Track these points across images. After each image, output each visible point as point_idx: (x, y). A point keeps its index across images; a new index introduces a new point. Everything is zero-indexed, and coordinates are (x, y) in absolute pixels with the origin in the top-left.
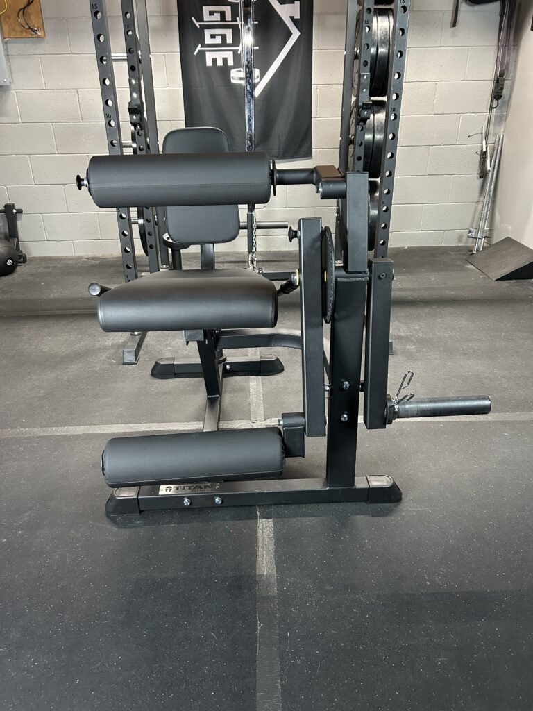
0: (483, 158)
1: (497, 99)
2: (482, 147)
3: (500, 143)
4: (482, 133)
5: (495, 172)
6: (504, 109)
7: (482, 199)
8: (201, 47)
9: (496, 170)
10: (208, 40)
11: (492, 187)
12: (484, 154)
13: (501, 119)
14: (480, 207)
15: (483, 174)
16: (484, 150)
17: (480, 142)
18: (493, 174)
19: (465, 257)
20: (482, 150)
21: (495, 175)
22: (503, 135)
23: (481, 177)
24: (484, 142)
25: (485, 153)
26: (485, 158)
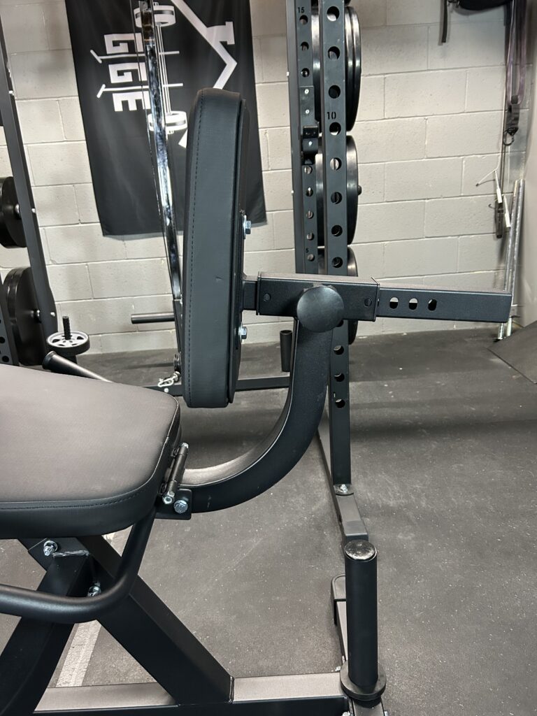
0: (499, 212)
1: (511, 134)
2: (496, 198)
3: (521, 191)
4: (494, 180)
5: (517, 229)
6: (522, 147)
7: (502, 265)
8: (106, 87)
9: (518, 226)
10: (114, 79)
11: (516, 249)
12: (499, 208)
13: (519, 160)
14: (501, 276)
15: (501, 233)
16: (500, 201)
17: (492, 192)
18: (515, 232)
19: (486, 346)
20: (497, 202)
21: (517, 233)
22: (524, 181)
23: (498, 237)
24: (499, 191)
25: (501, 205)
26: (502, 211)
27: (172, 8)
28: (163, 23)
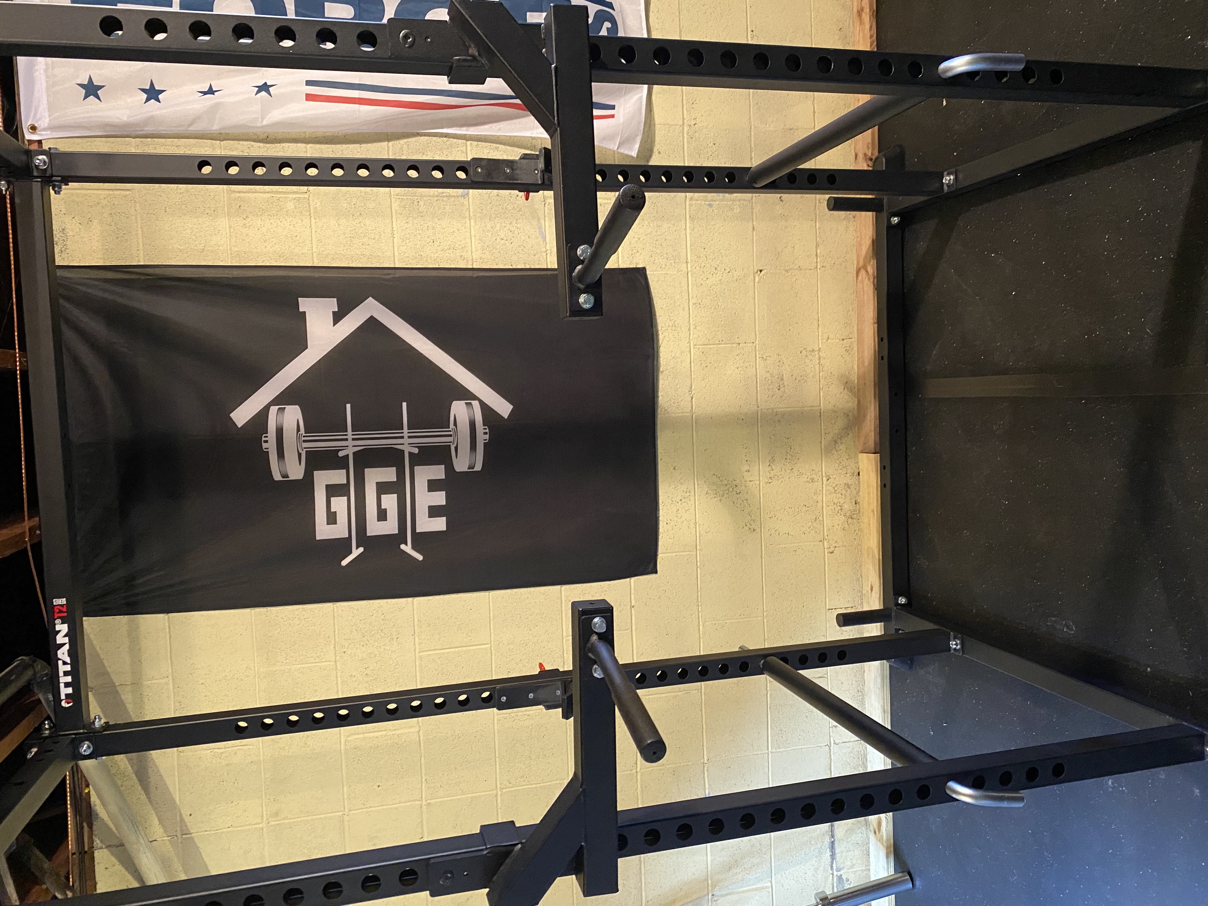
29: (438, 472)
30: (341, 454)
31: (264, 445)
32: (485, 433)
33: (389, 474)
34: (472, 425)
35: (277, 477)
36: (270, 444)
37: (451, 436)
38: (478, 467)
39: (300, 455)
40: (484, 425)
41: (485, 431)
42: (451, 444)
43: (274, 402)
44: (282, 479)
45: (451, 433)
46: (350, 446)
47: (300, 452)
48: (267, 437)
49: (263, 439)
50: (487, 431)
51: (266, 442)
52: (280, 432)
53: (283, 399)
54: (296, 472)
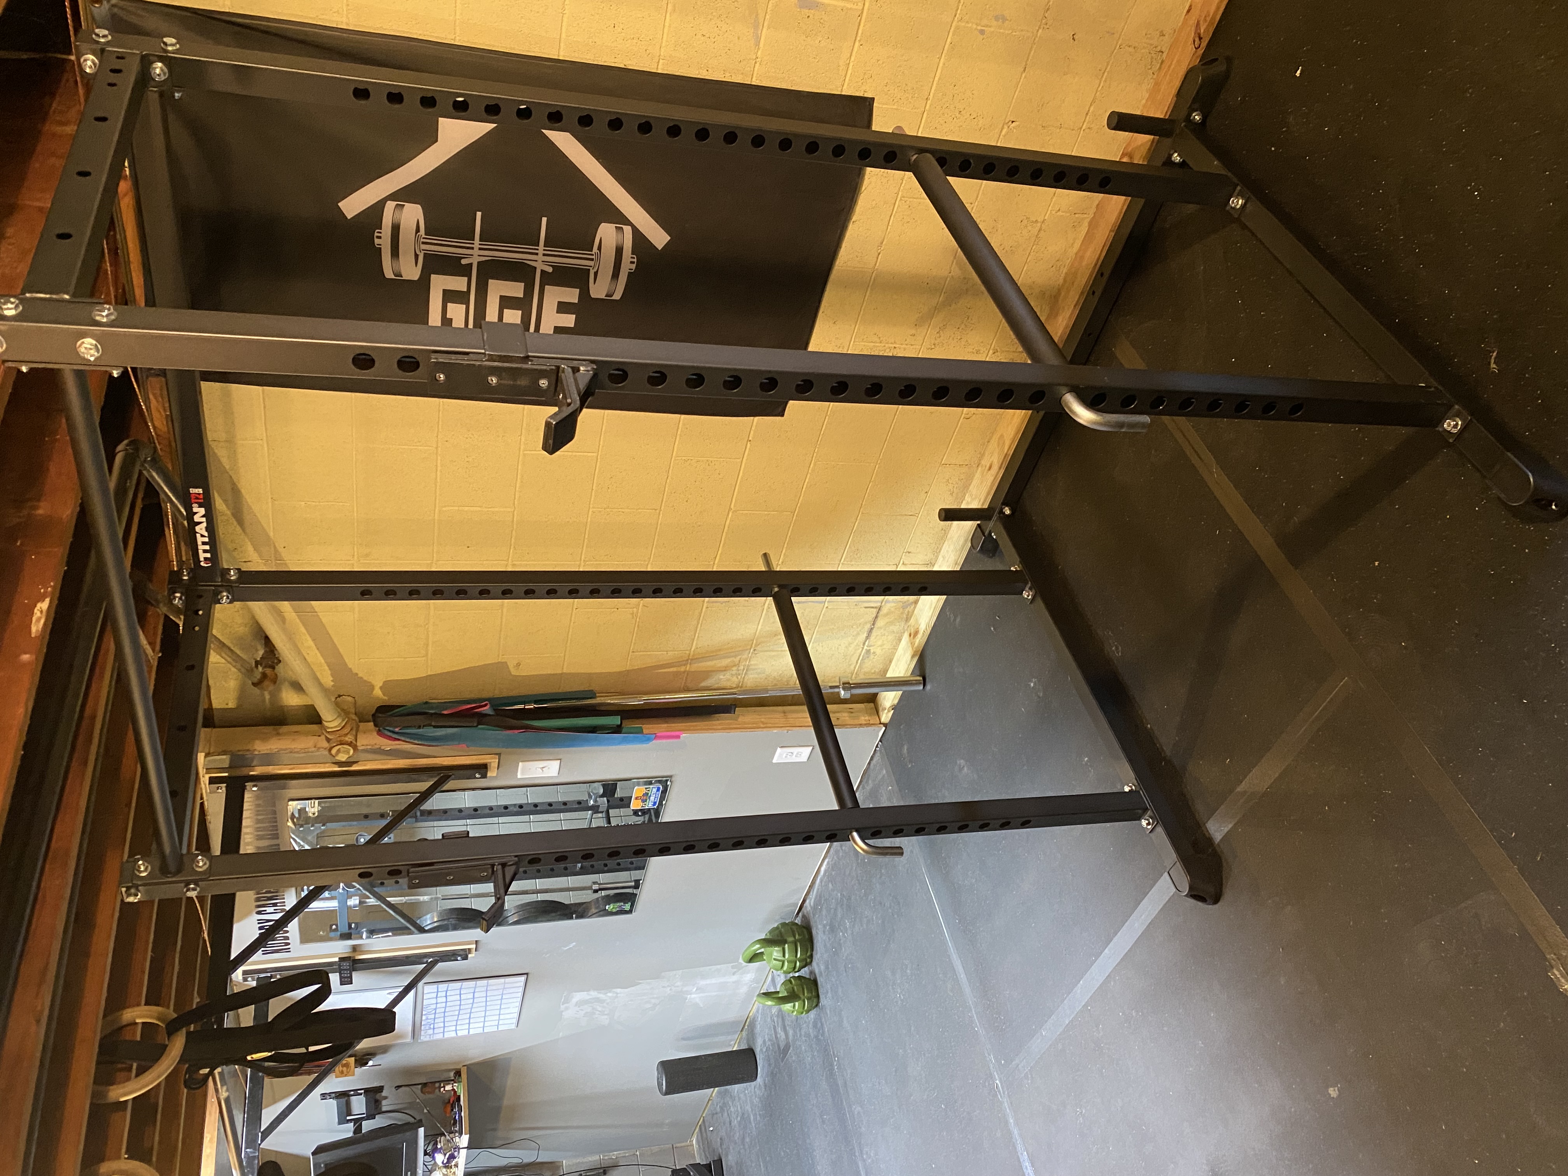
27: (390, 205)
28: (418, 230)
29: (572, 295)
30: (464, 262)
31: (377, 241)
32: (632, 263)
33: (516, 290)
34: (619, 251)
35: (389, 274)
36: (383, 240)
37: (592, 260)
38: (617, 296)
39: (417, 256)
40: (633, 254)
41: (633, 260)
42: (591, 268)
43: (393, 197)
44: (393, 277)
45: (594, 257)
46: (475, 256)
47: (418, 252)
48: (380, 233)
49: (376, 234)
50: (635, 260)
51: (379, 237)
52: (396, 229)
53: (404, 195)
54: (411, 272)
